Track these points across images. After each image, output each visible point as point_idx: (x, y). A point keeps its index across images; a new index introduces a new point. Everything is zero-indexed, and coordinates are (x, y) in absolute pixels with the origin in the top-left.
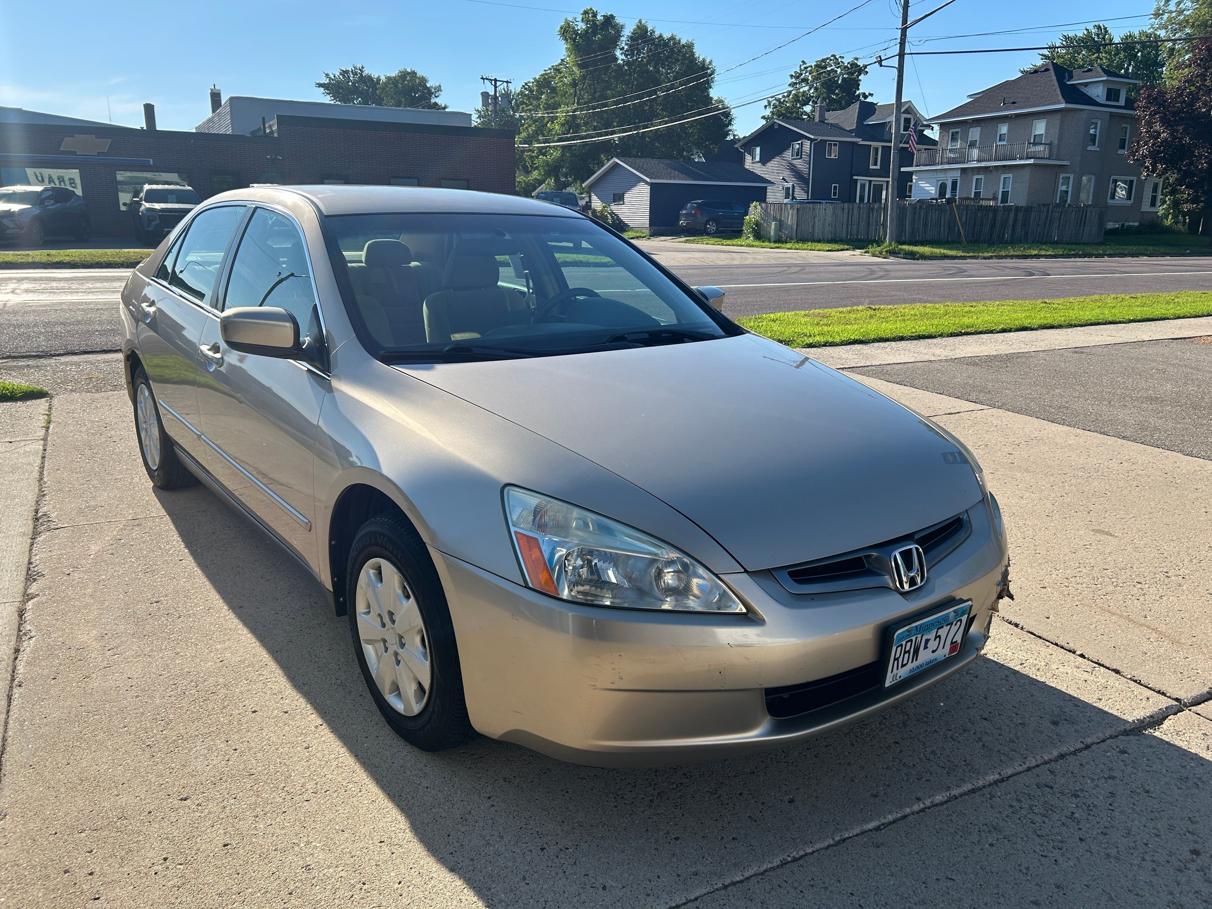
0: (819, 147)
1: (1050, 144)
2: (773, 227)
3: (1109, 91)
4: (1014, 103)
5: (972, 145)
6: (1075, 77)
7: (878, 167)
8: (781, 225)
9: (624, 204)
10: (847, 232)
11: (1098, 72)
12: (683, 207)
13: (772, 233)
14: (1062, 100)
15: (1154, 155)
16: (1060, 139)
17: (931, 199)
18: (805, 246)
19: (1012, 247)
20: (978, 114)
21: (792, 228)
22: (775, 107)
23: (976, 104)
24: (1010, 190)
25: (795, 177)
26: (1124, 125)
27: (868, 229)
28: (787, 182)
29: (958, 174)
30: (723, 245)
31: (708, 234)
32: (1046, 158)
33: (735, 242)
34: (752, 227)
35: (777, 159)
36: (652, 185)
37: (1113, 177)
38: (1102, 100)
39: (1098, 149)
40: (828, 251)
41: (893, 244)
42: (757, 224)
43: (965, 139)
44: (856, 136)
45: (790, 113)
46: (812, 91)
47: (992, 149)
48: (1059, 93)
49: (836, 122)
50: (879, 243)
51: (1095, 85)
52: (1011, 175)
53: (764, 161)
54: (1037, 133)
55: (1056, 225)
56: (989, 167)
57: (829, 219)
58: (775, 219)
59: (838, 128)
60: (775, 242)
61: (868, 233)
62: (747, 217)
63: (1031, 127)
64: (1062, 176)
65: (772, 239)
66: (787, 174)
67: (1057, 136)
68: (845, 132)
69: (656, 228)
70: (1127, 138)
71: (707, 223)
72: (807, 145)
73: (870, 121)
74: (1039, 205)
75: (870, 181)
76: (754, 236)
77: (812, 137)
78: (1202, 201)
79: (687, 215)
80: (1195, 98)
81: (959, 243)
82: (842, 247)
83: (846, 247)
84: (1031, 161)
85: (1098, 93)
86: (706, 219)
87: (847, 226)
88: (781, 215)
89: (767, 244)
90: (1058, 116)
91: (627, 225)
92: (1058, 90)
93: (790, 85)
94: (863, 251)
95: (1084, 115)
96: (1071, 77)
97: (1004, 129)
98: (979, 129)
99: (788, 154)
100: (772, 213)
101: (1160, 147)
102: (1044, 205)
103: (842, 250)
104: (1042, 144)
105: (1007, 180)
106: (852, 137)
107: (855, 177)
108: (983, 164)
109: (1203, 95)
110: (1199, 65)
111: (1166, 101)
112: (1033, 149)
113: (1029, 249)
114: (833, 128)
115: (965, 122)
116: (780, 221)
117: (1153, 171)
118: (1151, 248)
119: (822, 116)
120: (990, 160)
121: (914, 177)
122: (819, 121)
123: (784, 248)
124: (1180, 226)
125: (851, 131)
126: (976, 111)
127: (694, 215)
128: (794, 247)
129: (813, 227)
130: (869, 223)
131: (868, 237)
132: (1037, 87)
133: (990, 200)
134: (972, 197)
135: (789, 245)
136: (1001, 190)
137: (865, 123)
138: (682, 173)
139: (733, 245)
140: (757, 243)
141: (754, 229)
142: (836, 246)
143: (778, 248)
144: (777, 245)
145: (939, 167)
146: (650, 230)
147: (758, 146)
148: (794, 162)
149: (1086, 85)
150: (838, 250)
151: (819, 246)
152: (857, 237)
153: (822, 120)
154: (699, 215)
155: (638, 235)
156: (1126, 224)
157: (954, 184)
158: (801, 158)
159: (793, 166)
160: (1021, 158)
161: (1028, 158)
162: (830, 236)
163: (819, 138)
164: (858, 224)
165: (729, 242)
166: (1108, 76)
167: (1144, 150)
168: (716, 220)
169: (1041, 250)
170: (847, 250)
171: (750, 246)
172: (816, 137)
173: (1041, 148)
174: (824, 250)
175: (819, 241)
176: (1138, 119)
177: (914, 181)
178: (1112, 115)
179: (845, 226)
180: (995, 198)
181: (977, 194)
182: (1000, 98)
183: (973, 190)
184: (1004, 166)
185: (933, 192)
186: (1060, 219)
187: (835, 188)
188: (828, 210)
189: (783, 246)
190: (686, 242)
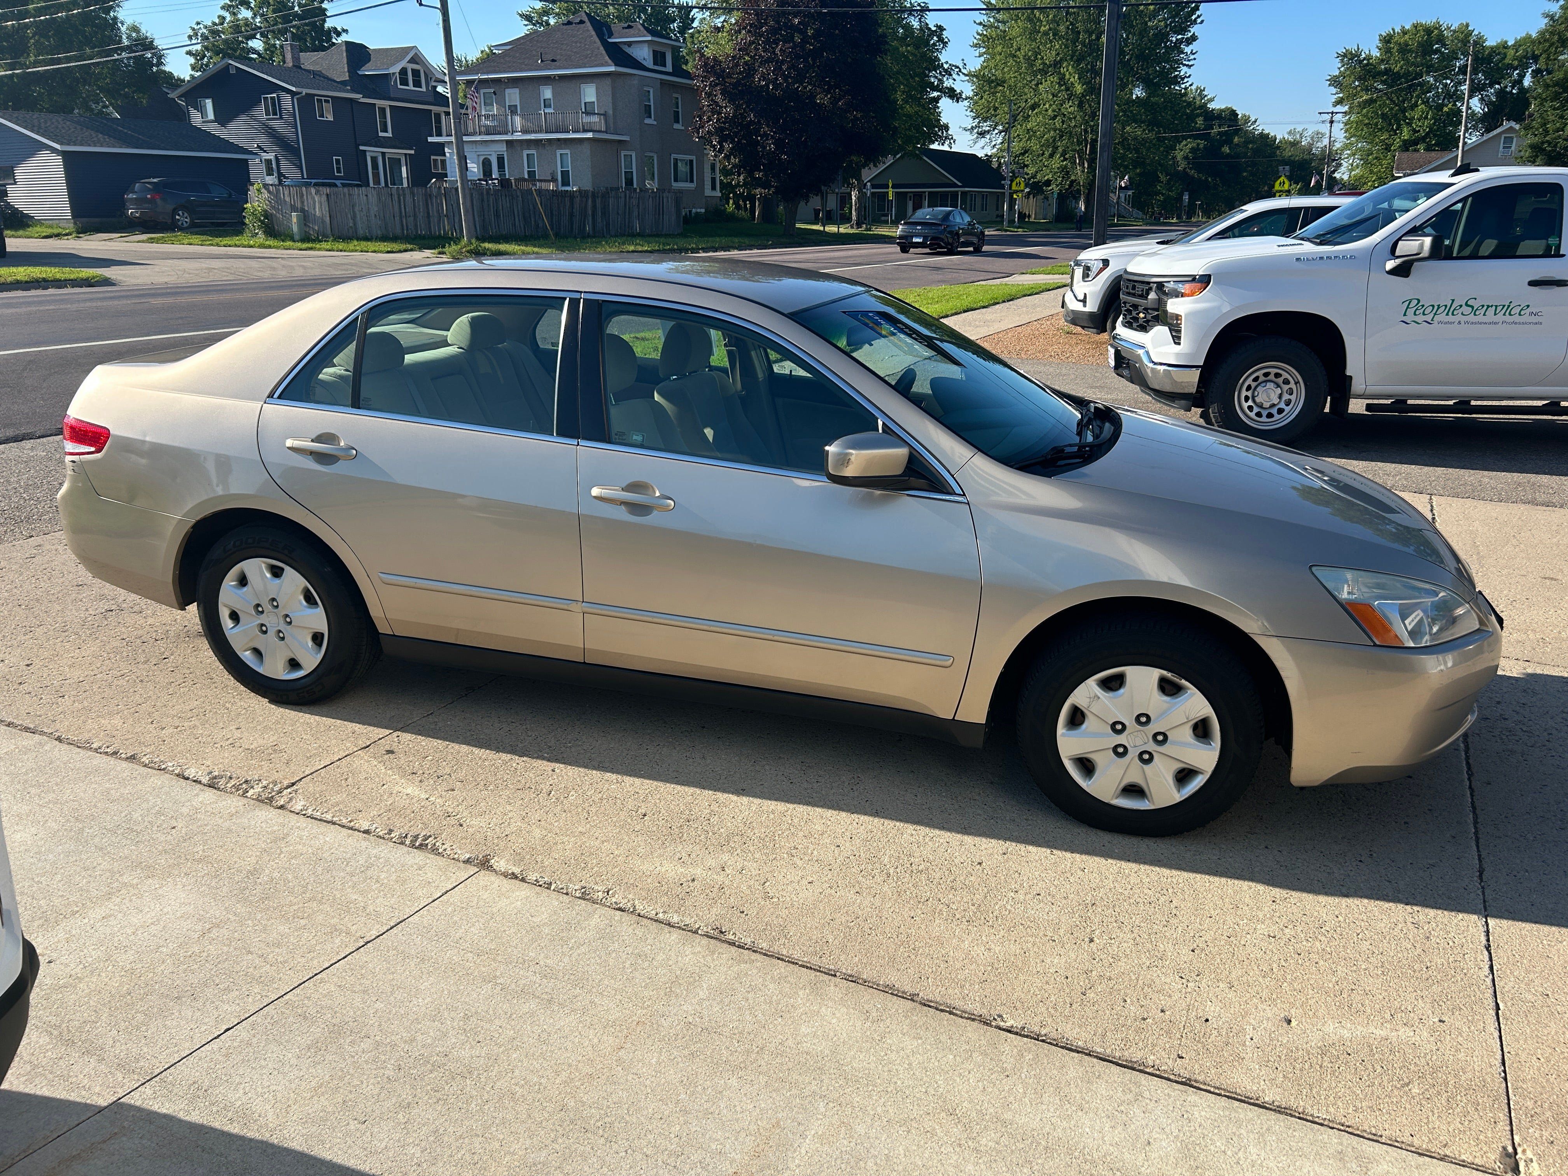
0: (306, 103)
1: (605, 115)
2: (294, 220)
3: (655, 53)
4: (553, 61)
5: (513, 110)
6: (615, 34)
7: (389, 134)
8: (305, 216)
9: (15, 183)
10: (402, 225)
11: (639, 30)
12: (128, 189)
13: (295, 228)
14: (610, 61)
15: (719, 131)
16: (615, 109)
17: (479, 180)
18: (351, 246)
19: (606, 242)
20: (513, 72)
21: (323, 222)
22: (205, 38)
23: (507, 58)
24: (570, 169)
25: (277, 145)
26: (675, 95)
27: (429, 223)
28: (265, 151)
29: (503, 148)
30: (218, 245)
31: (181, 229)
32: (603, 132)
33: (236, 240)
34: (260, 221)
35: (243, 117)
36: (65, 154)
37: (673, 156)
38: (649, 63)
39: (655, 123)
40: (388, 252)
41: (473, 241)
42: (266, 214)
43: (501, 103)
44: (353, 90)
45: (231, 49)
46: (258, 20)
47: (540, 120)
48: (604, 52)
49: (317, 68)
50: (457, 240)
51: (640, 45)
52: (567, 151)
53: (222, 119)
54: (587, 100)
55: (635, 213)
56: (541, 140)
57: (374, 209)
58: (294, 209)
59: (324, 77)
60: (303, 240)
61: (430, 228)
62: (248, 205)
63: (578, 94)
64: (623, 153)
65: (297, 237)
66: (263, 140)
67: (611, 105)
68: (336, 84)
69: (85, 220)
70: (680, 110)
71: (175, 212)
72: (287, 102)
73: (368, 71)
74: (607, 188)
75: (383, 154)
76: (264, 232)
77: (294, 89)
78: (773, 186)
79: (139, 202)
80: (750, 70)
81: (546, 236)
82: (403, 247)
83: (409, 246)
84: (590, 135)
85: (643, 54)
86: (170, 207)
87: (401, 217)
88: (302, 202)
89: (289, 243)
90: (608, 81)
91: (27, 216)
92: (602, 48)
93: (223, 8)
94: (436, 251)
95: (636, 82)
96: (611, 35)
97: (547, 93)
98: (517, 91)
99: (260, 112)
100: (287, 199)
101: (724, 123)
102: (612, 189)
103: (406, 251)
104: (595, 114)
105: (564, 156)
106: (347, 91)
107: (362, 148)
108: (532, 137)
109: (759, 67)
110: (749, 31)
111: (724, 71)
112: (587, 119)
113: (624, 244)
114: (317, 77)
115: (499, 80)
116: (302, 210)
117: (721, 151)
118: (736, 240)
119: (296, 59)
120: (540, 131)
121: (446, 150)
122: (294, 66)
123: (319, 249)
124: (742, 213)
125: (344, 83)
126: (509, 67)
127: (152, 201)
128: (335, 247)
129: (354, 218)
130: (428, 213)
131: (431, 232)
132: (576, 42)
133: (549, 181)
134: (526, 176)
135: (324, 245)
136: (559, 169)
137: (360, 73)
138: (110, 136)
139: (236, 246)
140: (270, 242)
141: (262, 222)
142: (396, 246)
143: (311, 249)
144: (310, 245)
145: (478, 138)
146: (75, 223)
147: (208, 98)
148: (272, 123)
149: (629, 44)
150: (400, 251)
151: (371, 246)
152: (417, 232)
153: (297, 66)
154: (159, 201)
155: (56, 231)
156: (694, 210)
157: (501, 160)
158: (281, 118)
159: (270, 128)
160: (574, 132)
161: (585, 131)
162: (379, 232)
163: (305, 91)
164: (415, 216)
165: (227, 241)
166: (653, 36)
167: (709, 127)
168: (188, 207)
169: (636, 245)
170: (411, 250)
171: (266, 248)
172: (299, 90)
173: (595, 119)
174: (381, 252)
175: (367, 239)
176: (697, 89)
177: (448, 155)
178: (663, 83)
179: (397, 218)
180: (554, 180)
181: (531, 174)
182: (534, 53)
183: (526, 169)
184: (559, 140)
185: (476, 170)
186: (638, 206)
187: (338, 161)
188: (370, 196)
189: (318, 246)
190: (151, 241)
